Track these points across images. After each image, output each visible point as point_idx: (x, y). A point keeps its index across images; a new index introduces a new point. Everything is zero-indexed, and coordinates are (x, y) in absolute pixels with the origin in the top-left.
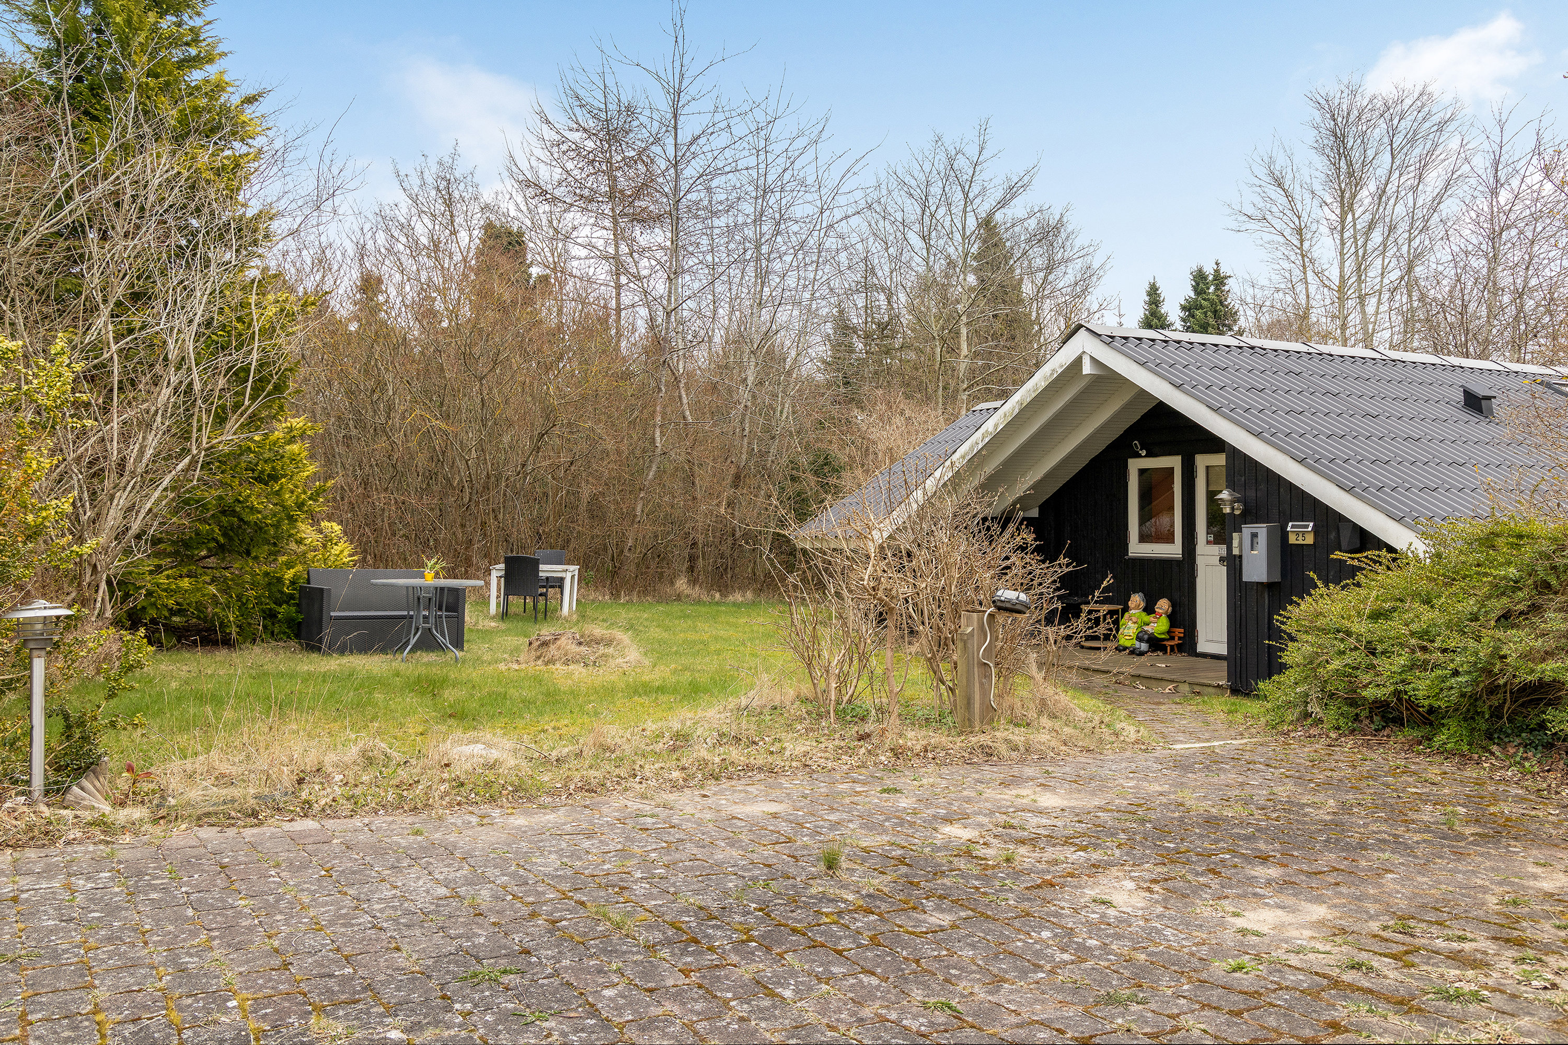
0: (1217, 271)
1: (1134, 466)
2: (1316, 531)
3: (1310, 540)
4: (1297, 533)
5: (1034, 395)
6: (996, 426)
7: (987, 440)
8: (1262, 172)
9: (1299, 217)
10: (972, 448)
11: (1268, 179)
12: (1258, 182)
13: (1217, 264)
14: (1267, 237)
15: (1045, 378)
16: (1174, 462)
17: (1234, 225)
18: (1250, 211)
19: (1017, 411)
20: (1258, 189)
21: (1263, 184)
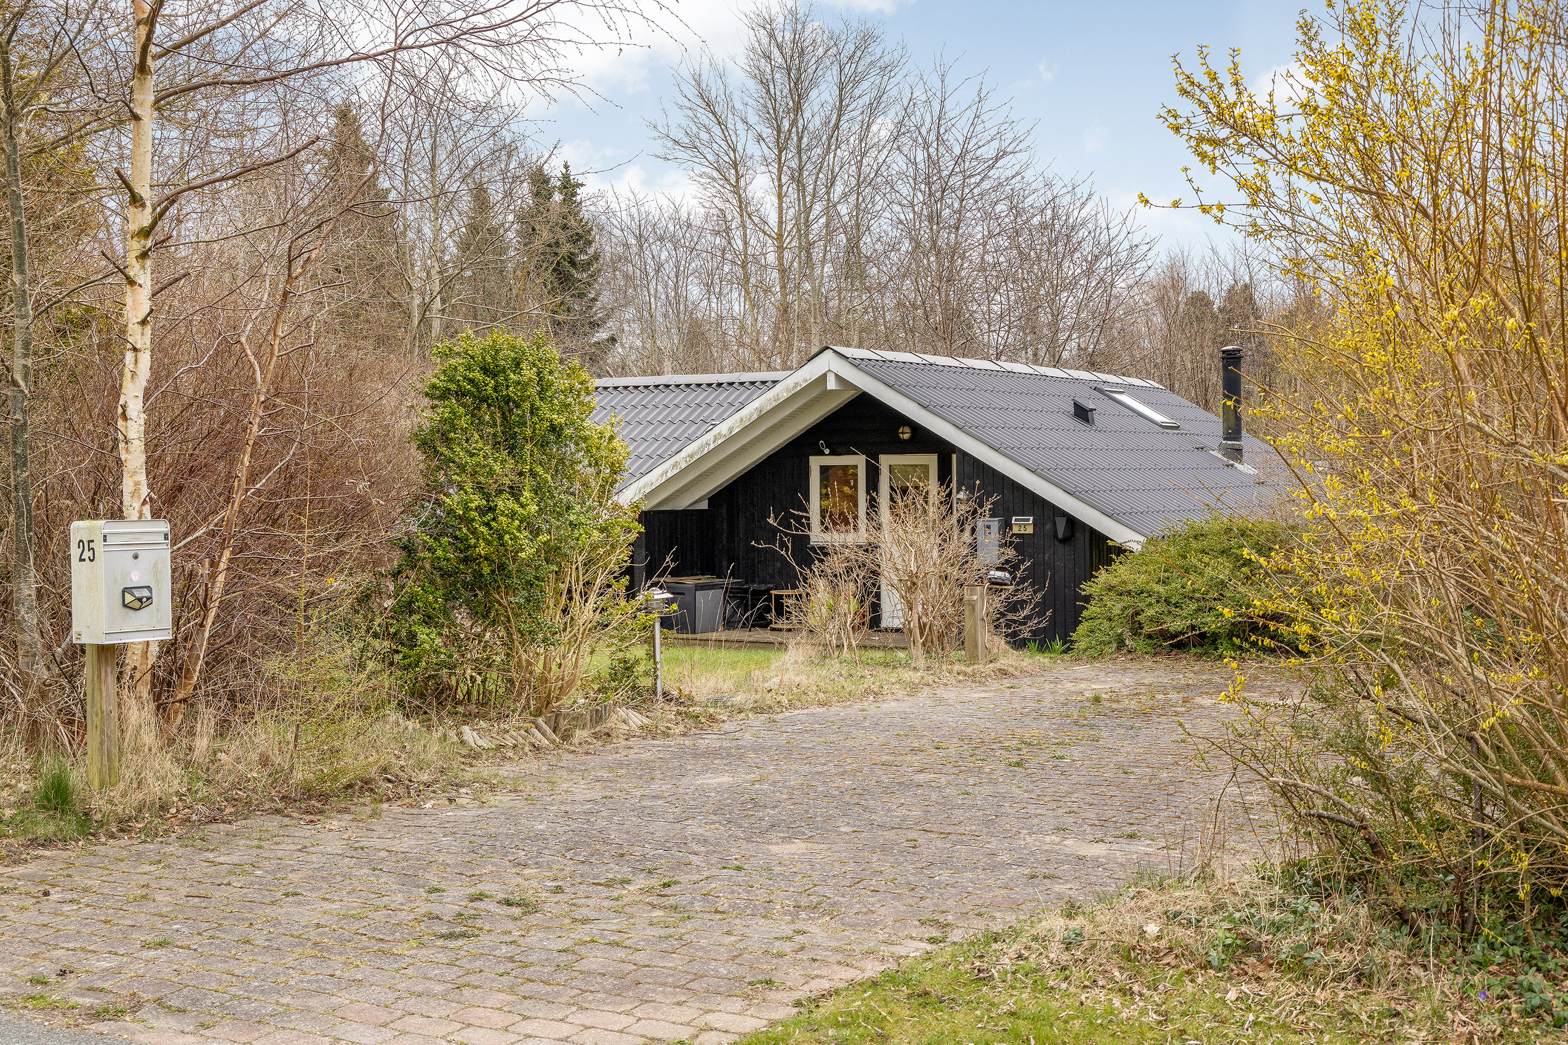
0: (566, 177)
1: (816, 463)
2: (1035, 524)
3: (1030, 530)
4: (1020, 525)
5: (774, 404)
6: (731, 429)
7: (720, 442)
8: (692, 93)
9: (734, 151)
10: (702, 447)
11: (699, 101)
12: (688, 104)
13: (566, 167)
14: (699, 169)
15: (788, 390)
16: (859, 461)
17: (661, 151)
18: (679, 135)
19: (755, 417)
20: (690, 113)
21: (695, 107)
